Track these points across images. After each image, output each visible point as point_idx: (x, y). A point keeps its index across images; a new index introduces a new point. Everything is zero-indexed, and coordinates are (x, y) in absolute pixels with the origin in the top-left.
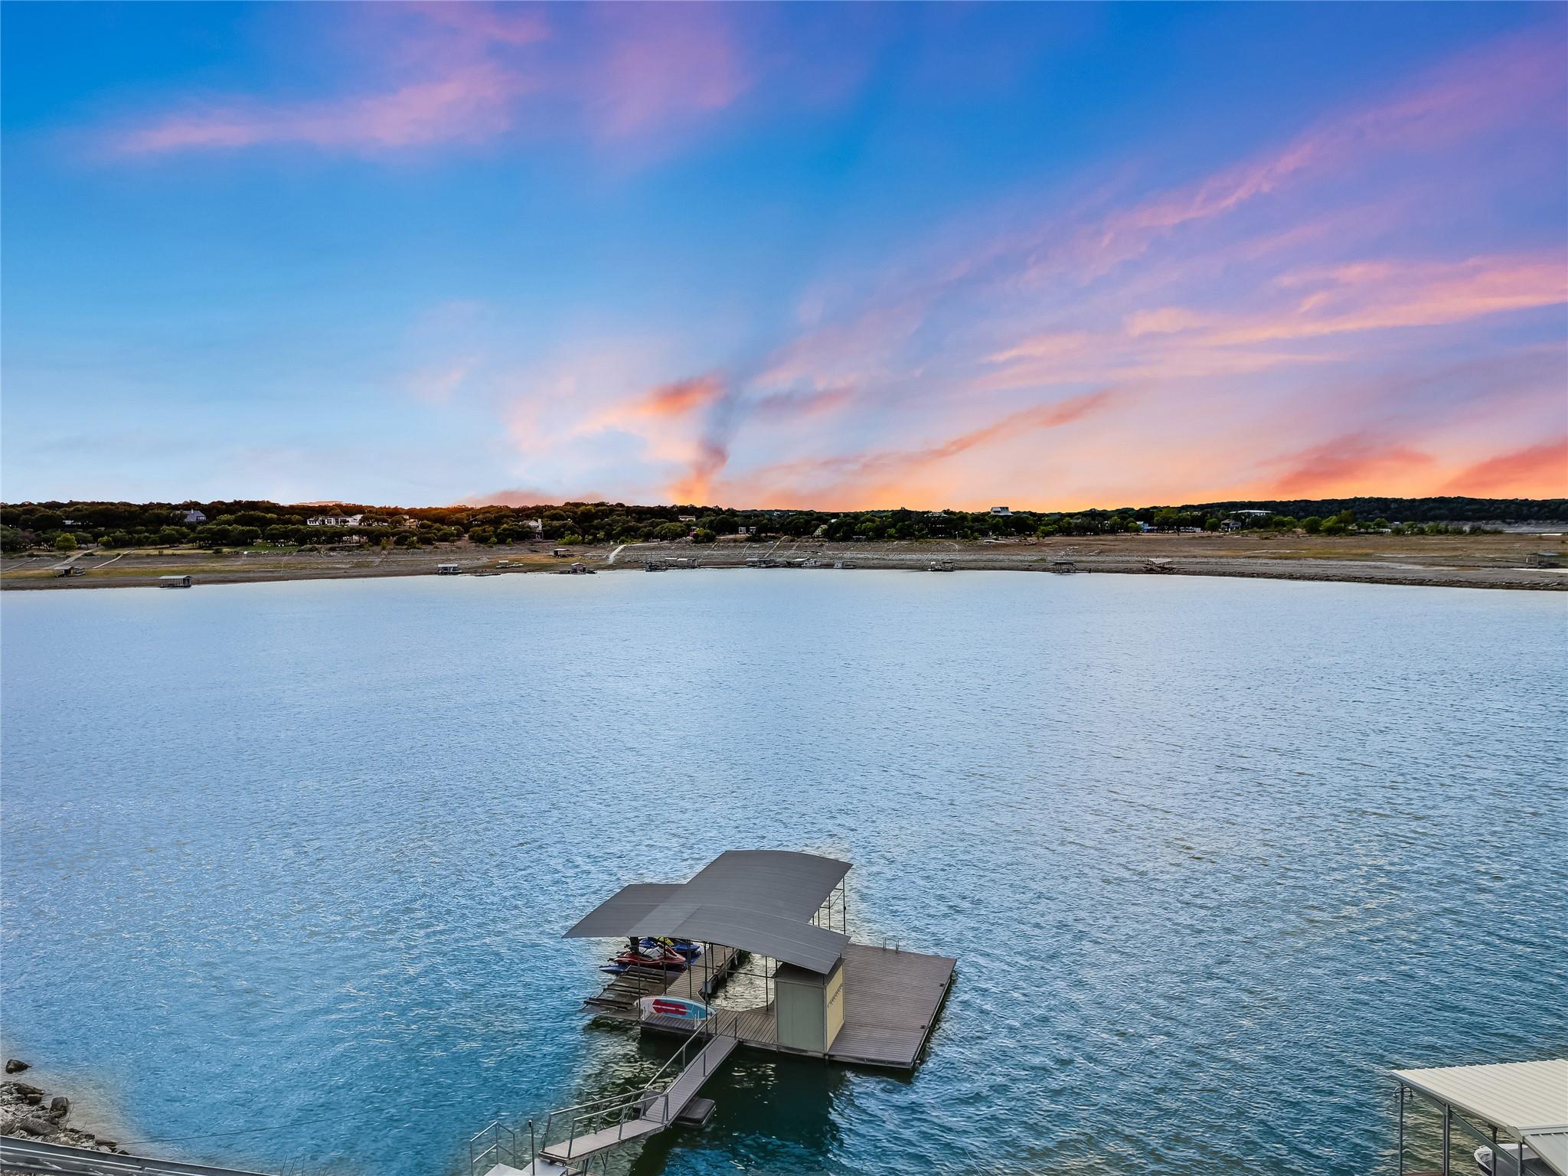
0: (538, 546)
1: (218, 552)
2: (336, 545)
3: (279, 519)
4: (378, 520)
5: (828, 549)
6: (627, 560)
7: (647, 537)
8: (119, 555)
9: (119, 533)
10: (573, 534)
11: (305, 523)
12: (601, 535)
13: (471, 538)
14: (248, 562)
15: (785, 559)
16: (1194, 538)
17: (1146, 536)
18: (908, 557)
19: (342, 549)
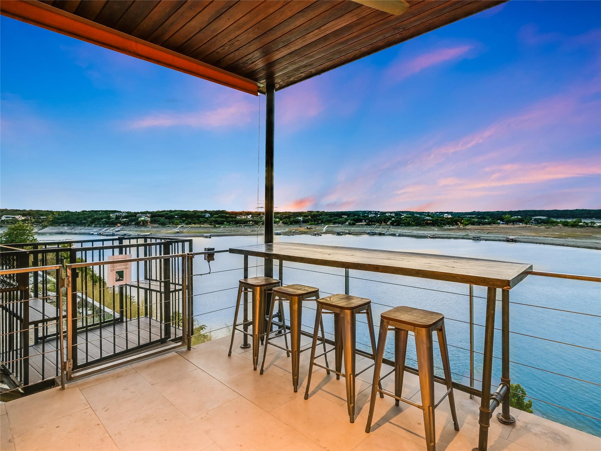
0: (302, 225)
1: (215, 226)
2: (246, 224)
3: (229, 216)
4: (256, 217)
5: (392, 228)
6: (329, 230)
7: (334, 223)
8: (190, 227)
9: (190, 220)
10: (311, 222)
11: (236, 217)
12: (320, 222)
13: (283, 222)
14: (223, 229)
15: (378, 232)
16: (520, 227)
17: (501, 226)
18: (420, 232)
19: (248, 226)
